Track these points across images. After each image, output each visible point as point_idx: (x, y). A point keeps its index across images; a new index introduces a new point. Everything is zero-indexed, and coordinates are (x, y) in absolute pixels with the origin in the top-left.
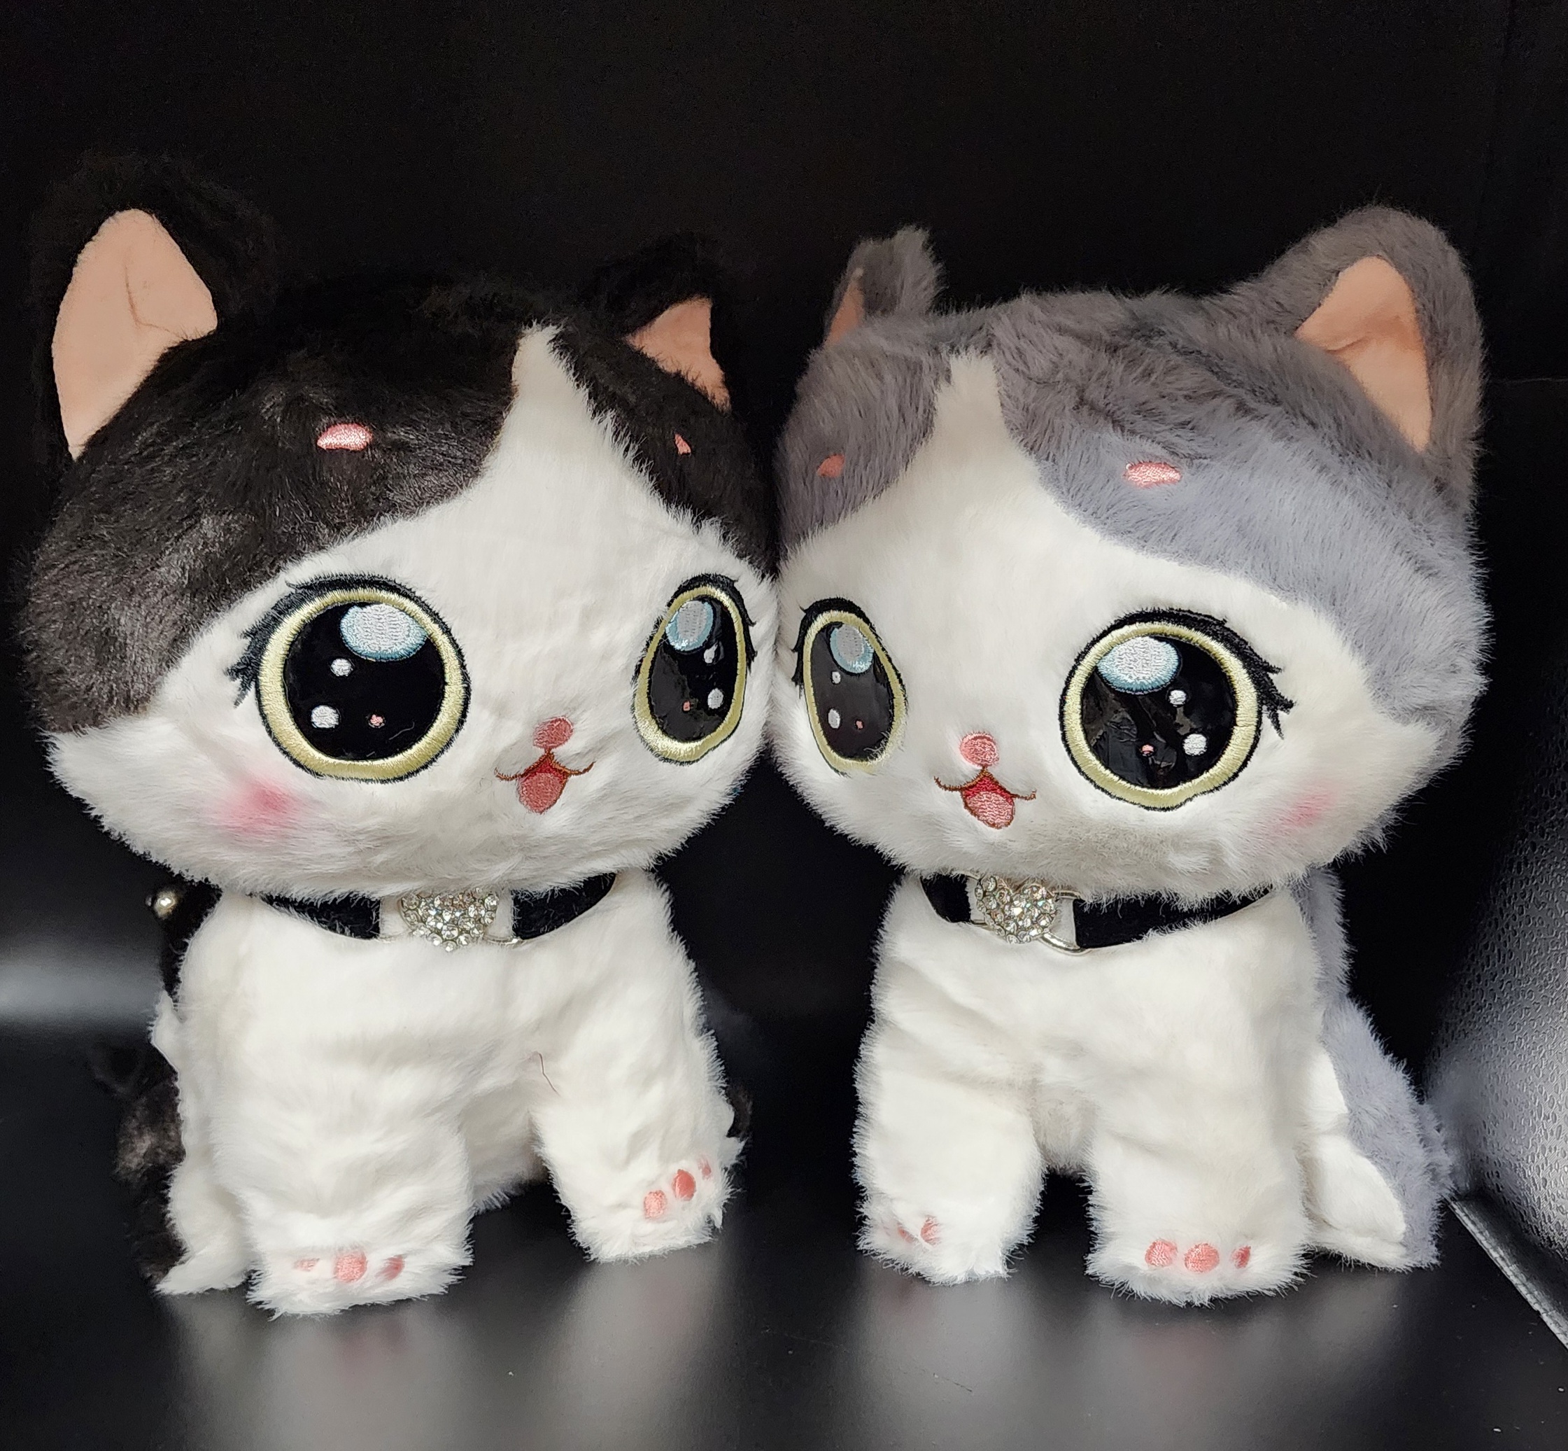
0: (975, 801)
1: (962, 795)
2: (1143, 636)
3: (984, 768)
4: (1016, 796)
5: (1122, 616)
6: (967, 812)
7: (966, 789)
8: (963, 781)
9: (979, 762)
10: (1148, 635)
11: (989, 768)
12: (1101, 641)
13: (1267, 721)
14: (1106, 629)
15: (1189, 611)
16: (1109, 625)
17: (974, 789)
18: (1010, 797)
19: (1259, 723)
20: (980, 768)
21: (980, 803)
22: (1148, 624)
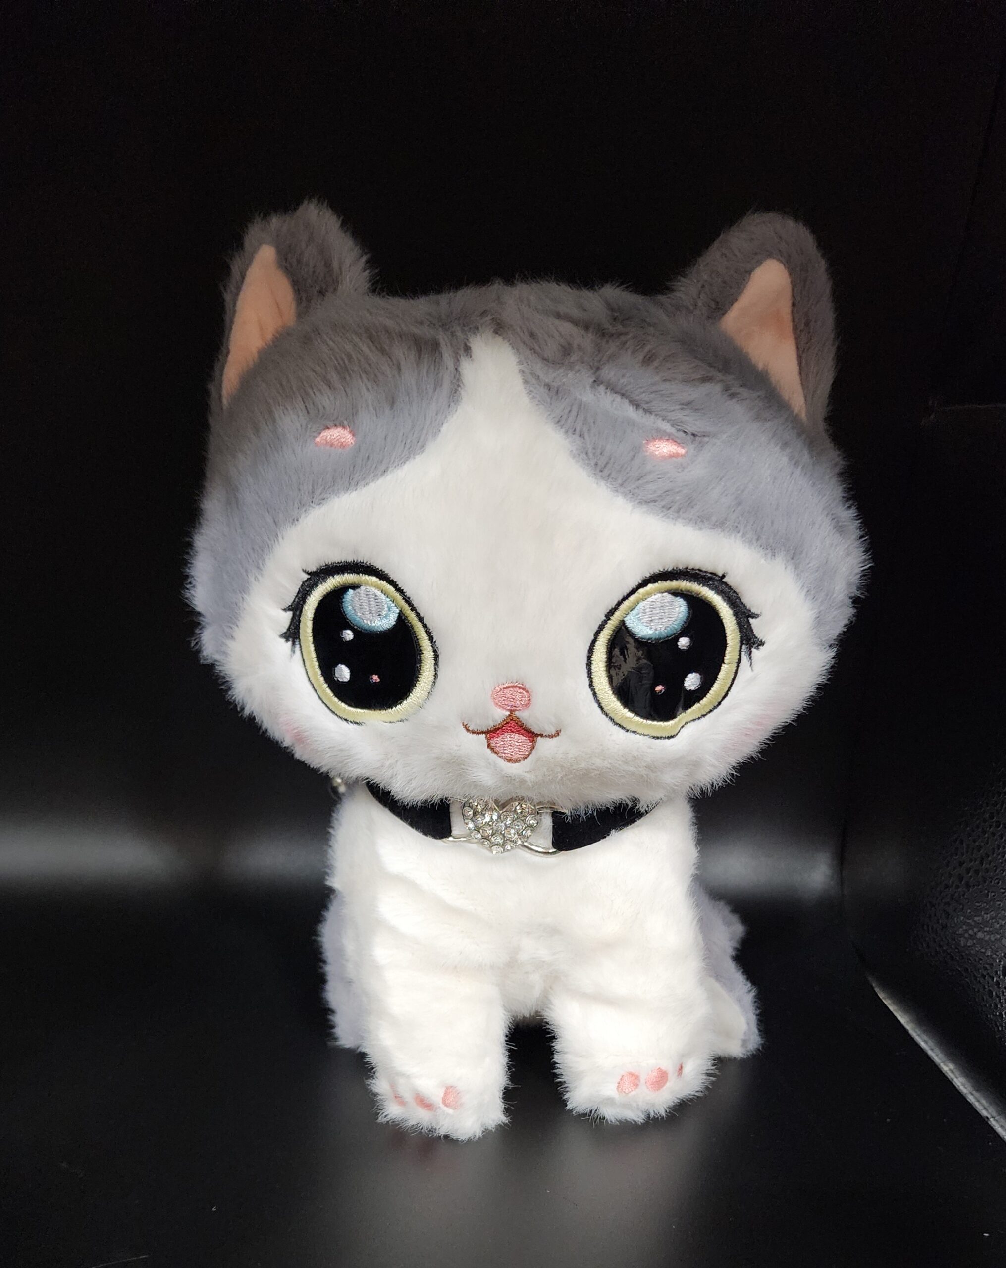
0: (498, 741)
1: (486, 737)
2: (662, 593)
3: (511, 713)
4: (537, 735)
5: (648, 575)
6: (489, 751)
7: (491, 731)
8: (491, 724)
9: (509, 708)
10: (666, 592)
11: (517, 713)
12: (630, 599)
13: (744, 658)
14: (635, 587)
15: (700, 570)
16: (637, 584)
17: (500, 730)
18: (532, 735)
19: (739, 660)
20: (508, 713)
21: (502, 743)
22: (668, 582)
